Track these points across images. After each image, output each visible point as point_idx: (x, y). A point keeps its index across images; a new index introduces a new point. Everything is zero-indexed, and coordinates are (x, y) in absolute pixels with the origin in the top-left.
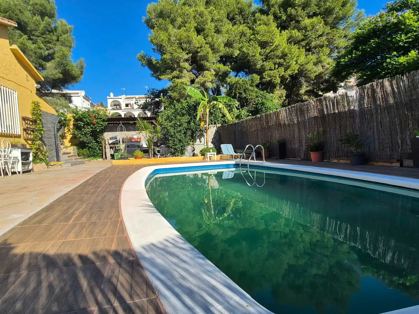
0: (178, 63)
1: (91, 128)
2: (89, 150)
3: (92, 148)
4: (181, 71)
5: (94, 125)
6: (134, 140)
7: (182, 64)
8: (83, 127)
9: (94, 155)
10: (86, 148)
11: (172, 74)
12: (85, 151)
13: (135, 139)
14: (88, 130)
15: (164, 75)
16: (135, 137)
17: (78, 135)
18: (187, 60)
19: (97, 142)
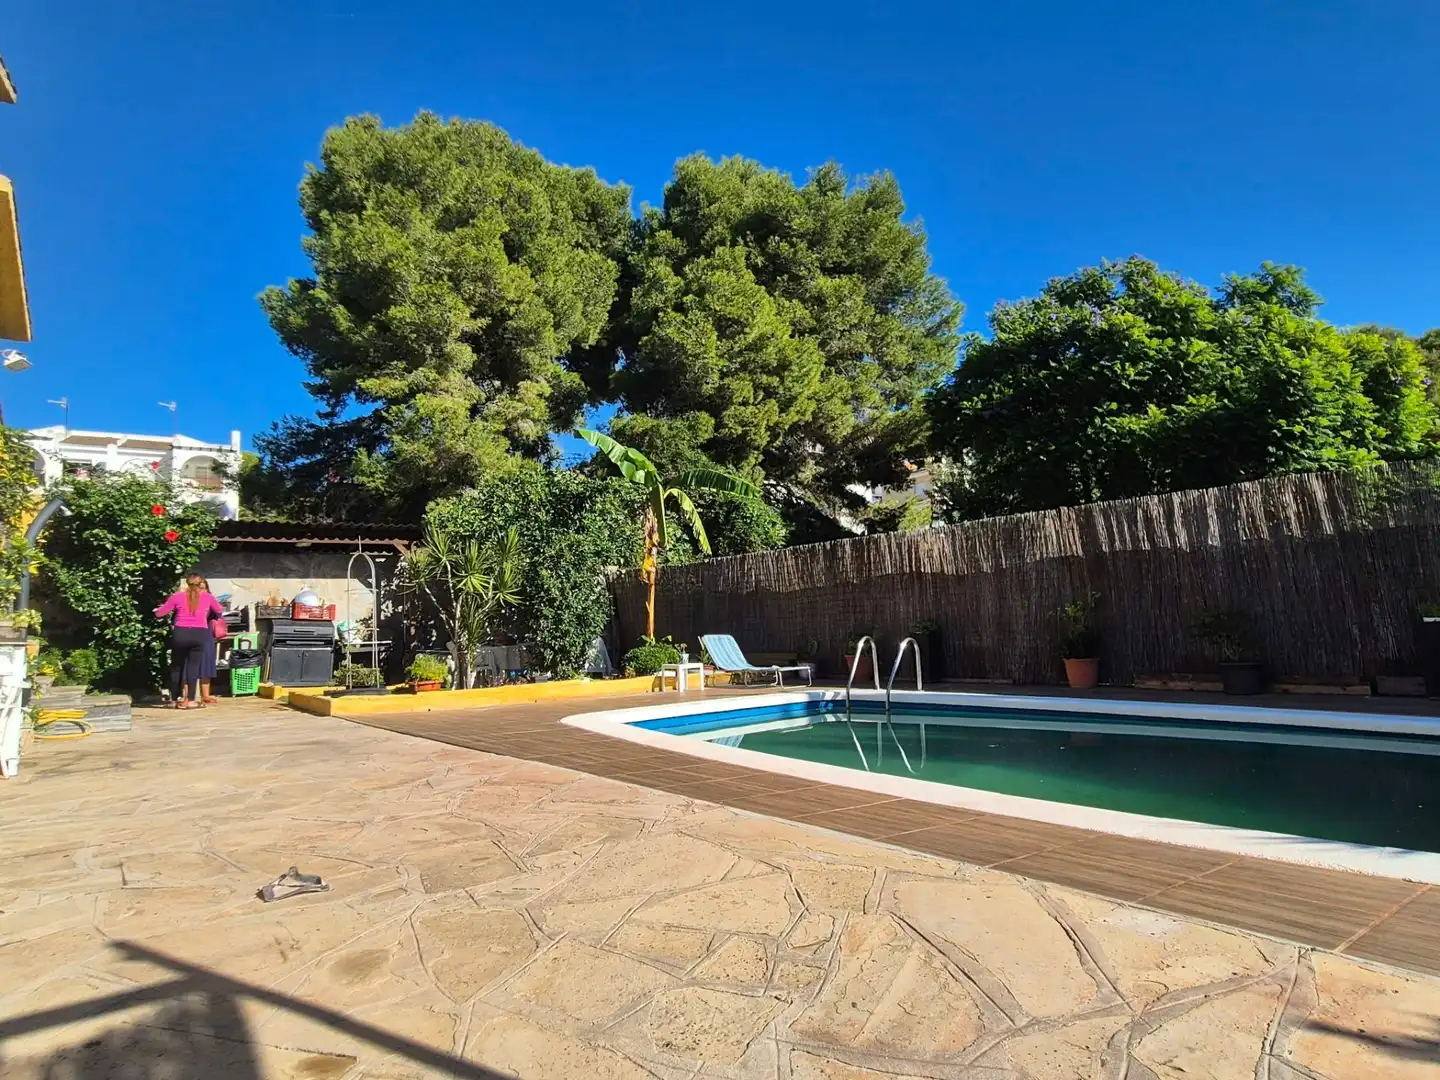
0: (437, 341)
1: (143, 560)
2: (101, 653)
3: (116, 646)
4: (441, 370)
5: (164, 545)
6: (304, 616)
7: (451, 346)
8: (108, 554)
10: (86, 647)
11: (411, 378)
12: (83, 658)
13: (309, 610)
14: (127, 566)
15: (377, 378)
16: (311, 601)
17: (73, 585)
18: (467, 338)
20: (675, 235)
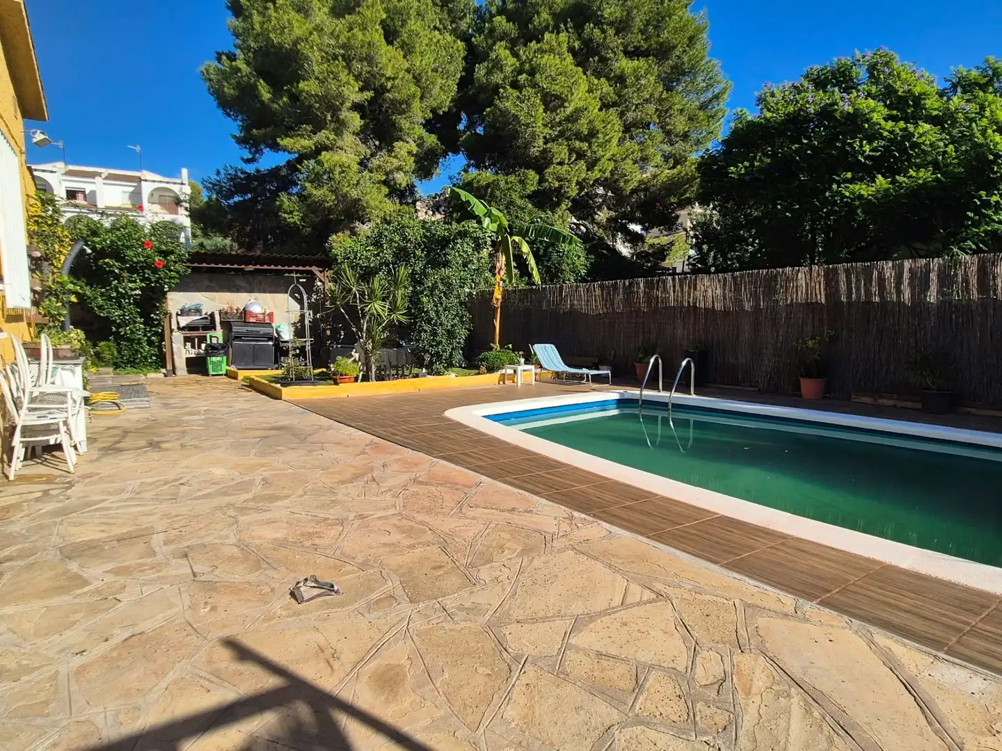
1: (141, 281)
2: (119, 344)
3: (128, 340)
5: (155, 271)
6: (252, 320)
8: (117, 277)
9: (133, 362)
10: (109, 340)
12: (107, 348)
13: (256, 316)
14: (130, 285)
16: (256, 309)
17: (96, 298)
19: (148, 322)
20: (508, 21)
